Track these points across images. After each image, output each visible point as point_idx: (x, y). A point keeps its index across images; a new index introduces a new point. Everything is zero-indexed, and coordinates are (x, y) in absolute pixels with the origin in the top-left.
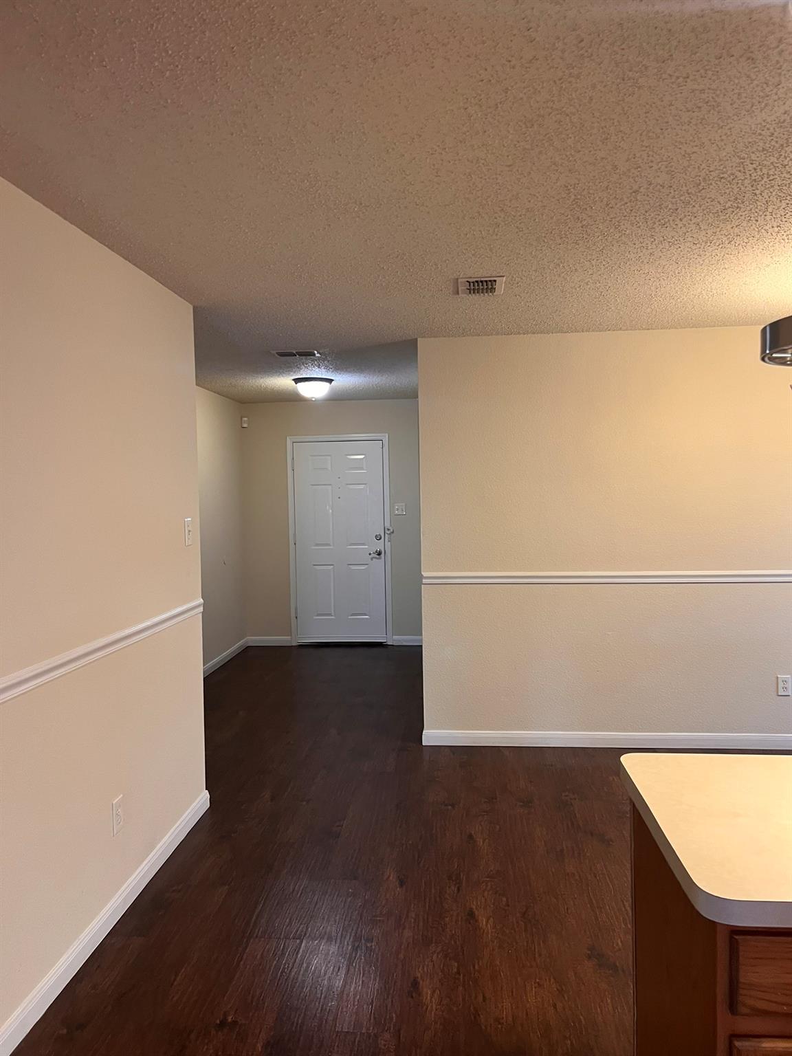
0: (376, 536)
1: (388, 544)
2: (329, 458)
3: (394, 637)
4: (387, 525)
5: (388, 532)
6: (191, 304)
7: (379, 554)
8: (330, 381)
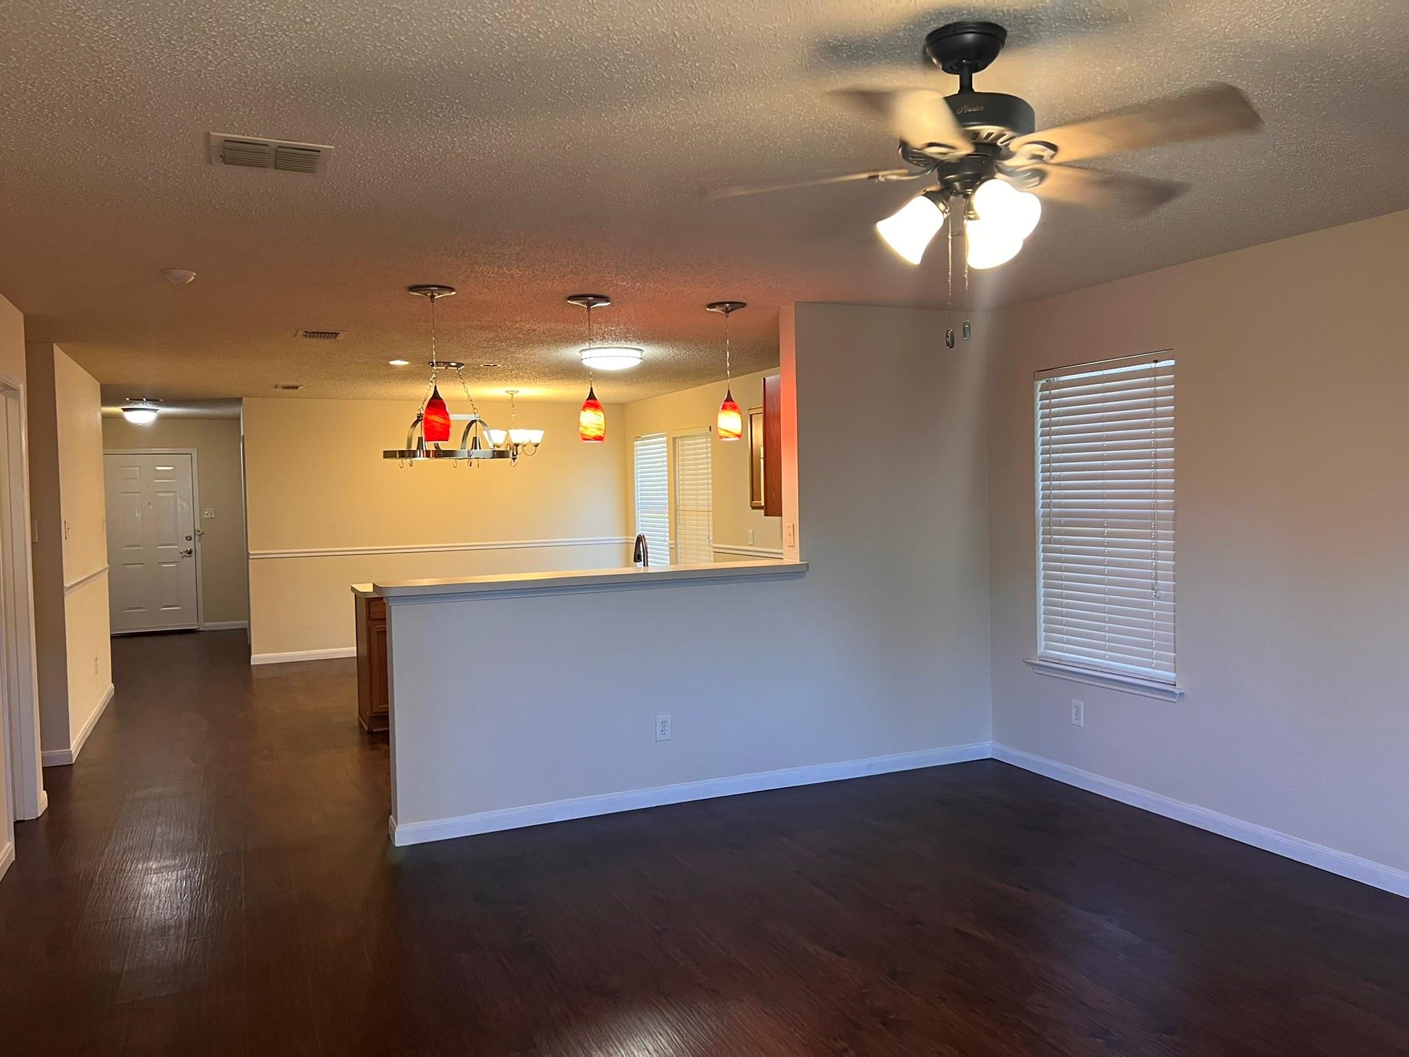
0: (187, 538)
1: (198, 545)
2: (137, 468)
3: (206, 624)
4: (197, 527)
5: (199, 533)
6: (99, 382)
7: (190, 552)
8: (157, 410)
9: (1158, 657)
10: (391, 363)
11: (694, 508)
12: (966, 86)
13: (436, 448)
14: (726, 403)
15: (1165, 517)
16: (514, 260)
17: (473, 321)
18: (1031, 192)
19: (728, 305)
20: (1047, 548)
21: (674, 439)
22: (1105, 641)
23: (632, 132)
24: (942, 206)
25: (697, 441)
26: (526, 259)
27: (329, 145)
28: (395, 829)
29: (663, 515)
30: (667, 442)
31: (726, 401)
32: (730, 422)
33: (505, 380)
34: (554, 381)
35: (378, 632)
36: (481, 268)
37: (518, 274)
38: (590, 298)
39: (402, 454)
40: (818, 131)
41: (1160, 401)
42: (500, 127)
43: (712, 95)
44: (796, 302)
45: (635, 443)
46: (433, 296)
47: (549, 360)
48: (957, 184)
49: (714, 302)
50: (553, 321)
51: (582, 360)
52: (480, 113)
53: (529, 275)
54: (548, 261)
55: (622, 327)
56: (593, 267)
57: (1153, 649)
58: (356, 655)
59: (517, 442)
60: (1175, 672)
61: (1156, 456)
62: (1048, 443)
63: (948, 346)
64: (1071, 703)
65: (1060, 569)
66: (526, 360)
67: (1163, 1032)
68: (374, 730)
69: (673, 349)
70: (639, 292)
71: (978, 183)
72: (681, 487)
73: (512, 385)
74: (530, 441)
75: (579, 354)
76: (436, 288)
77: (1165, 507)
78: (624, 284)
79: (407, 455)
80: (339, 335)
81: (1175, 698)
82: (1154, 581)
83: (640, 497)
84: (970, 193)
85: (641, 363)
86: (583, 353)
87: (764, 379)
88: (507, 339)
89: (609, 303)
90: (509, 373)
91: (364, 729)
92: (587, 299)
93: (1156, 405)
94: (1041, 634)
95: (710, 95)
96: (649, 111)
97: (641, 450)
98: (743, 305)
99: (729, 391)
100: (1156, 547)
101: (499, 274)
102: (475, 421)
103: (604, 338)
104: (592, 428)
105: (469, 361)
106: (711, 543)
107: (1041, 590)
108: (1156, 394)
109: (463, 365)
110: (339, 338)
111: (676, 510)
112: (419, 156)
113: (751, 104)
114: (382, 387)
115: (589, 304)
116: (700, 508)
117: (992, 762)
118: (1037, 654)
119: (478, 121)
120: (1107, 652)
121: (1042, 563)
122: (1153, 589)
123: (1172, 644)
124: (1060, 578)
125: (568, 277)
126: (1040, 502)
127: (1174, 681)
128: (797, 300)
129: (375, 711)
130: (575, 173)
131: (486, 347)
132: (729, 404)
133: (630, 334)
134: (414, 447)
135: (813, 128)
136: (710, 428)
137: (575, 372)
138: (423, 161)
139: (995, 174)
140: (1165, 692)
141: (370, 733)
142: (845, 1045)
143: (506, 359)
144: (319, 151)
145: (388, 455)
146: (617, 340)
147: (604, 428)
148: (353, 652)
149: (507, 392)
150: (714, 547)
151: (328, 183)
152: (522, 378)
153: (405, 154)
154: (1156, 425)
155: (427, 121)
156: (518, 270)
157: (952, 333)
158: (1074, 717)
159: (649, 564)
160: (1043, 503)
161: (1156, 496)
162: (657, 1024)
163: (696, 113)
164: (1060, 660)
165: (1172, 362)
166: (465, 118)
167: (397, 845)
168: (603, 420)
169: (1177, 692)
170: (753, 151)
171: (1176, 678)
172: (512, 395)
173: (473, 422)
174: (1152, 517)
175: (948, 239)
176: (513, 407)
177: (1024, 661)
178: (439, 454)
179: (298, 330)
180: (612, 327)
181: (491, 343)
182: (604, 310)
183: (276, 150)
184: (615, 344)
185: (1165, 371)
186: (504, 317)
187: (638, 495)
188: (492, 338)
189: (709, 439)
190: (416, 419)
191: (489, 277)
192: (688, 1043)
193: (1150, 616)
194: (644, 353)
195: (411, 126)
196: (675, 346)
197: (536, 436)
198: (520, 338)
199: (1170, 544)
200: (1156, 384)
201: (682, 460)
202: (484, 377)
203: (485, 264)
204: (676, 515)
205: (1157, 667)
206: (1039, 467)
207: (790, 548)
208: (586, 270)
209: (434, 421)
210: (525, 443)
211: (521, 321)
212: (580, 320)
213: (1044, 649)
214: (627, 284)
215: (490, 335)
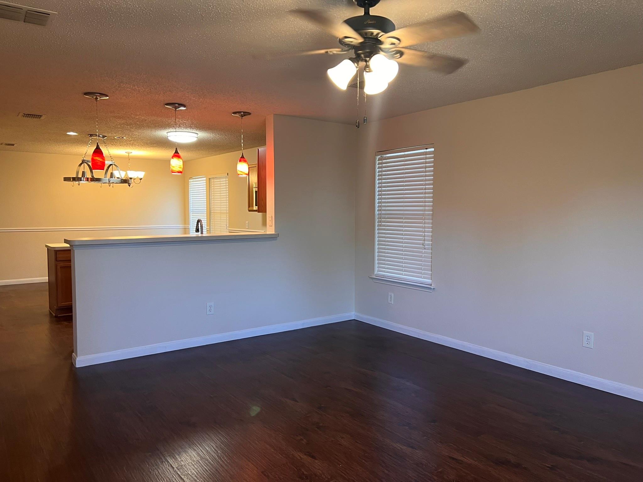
9: (424, 274)
10: (68, 133)
11: (219, 212)
12: (367, 13)
13: (92, 176)
14: (241, 159)
15: (429, 215)
16: (142, 82)
17: (115, 114)
18: (396, 61)
19: (242, 113)
20: (379, 228)
21: (210, 179)
22: (403, 267)
23: (211, 20)
24: (356, 64)
25: (221, 180)
26: (148, 82)
27: (55, 12)
28: (76, 359)
29: (203, 215)
30: (206, 180)
31: (241, 158)
32: (243, 168)
33: (126, 146)
34: (151, 148)
35: (61, 267)
36: (124, 85)
37: (142, 90)
38: (176, 105)
39: (74, 179)
40: (297, 30)
41: (428, 166)
42: (146, 11)
43: (252, 6)
44: (274, 114)
45: (190, 180)
46: (96, 98)
47: (150, 137)
48: (362, 55)
49: (236, 111)
50: (156, 116)
51: (168, 137)
52: (137, 3)
53: (148, 91)
54: (159, 84)
55: (189, 121)
56: (181, 89)
57: (422, 270)
58: (48, 281)
59: (131, 177)
60: (431, 280)
61: (425, 189)
62: (381, 183)
63: (357, 127)
64: (388, 294)
65: (385, 237)
66: (139, 136)
67: (432, 422)
68: (59, 316)
69: (213, 134)
70: (201, 104)
71: (372, 55)
72: (213, 202)
73: (129, 149)
74: (138, 177)
75: (166, 134)
76: (99, 94)
77: (429, 210)
78: (194, 99)
79: (76, 179)
80: (42, 117)
81: (431, 290)
82: (423, 242)
83: (192, 204)
84: (367, 60)
85: (197, 140)
86: (169, 133)
87: (258, 149)
88: (131, 124)
89: (186, 108)
90: (129, 142)
91: (53, 315)
92: (174, 105)
93: (426, 167)
94: (376, 265)
95: (251, 6)
96: (221, 11)
97: (192, 184)
98: (249, 114)
99: (243, 153)
100: (424, 227)
101: (133, 89)
102: (112, 164)
103: (180, 126)
104: (176, 167)
105: (110, 135)
106: (227, 228)
107: (377, 247)
108: (426, 163)
109: (106, 137)
110: (42, 118)
111: (210, 213)
112: (102, 22)
113: (269, 13)
114: (60, 147)
115: (176, 108)
116: (222, 212)
117: (354, 321)
118: (374, 274)
119: (136, 6)
120: (403, 272)
121: (377, 235)
122: (423, 245)
123: (430, 268)
124: (385, 241)
125: (167, 93)
126: (377, 209)
127: (431, 283)
128: (275, 113)
129: (59, 306)
130: (180, 39)
131: (120, 128)
132: (242, 159)
133: (193, 125)
134: (80, 176)
135: (295, 28)
136: (228, 174)
137: (164, 143)
138: (104, 25)
139: (379, 51)
140: (427, 288)
141: (56, 317)
142: (302, 438)
143: (129, 135)
144: (49, 15)
145: (66, 179)
146: (186, 128)
147: (182, 167)
148: (46, 279)
149: (126, 152)
150: (229, 230)
151: (51, 32)
152: (135, 145)
153: (94, 21)
154: (426, 176)
155: (109, 4)
156: (143, 88)
157: (358, 122)
158: (389, 300)
159: (203, 232)
160: (378, 209)
161: (425, 206)
162: (216, 435)
163: (243, 15)
164: (384, 276)
165: (433, 149)
166: (130, 4)
167: (77, 366)
168: (182, 164)
169: (432, 288)
170: (266, 36)
171: (432, 282)
172: (129, 154)
173: (111, 165)
174: (423, 215)
175: (358, 80)
176: (129, 160)
177: (369, 277)
178: (93, 179)
179: (19, 113)
180: (185, 121)
181: (122, 126)
182: (182, 111)
183: (27, 12)
184: (185, 130)
185: (430, 153)
186: (131, 112)
187: (191, 205)
188: (123, 123)
189: (227, 179)
190: (81, 162)
191: (128, 91)
192: (231, 442)
193: (421, 257)
194: (198, 135)
195: (101, 5)
196: (214, 132)
197: (141, 174)
198: (138, 124)
199: (430, 226)
200: (426, 158)
201: (213, 189)
202: (116, 144)
203: (126, 83)
204: (210, 215)
205: (424, 278)
206: (377, 193)
207: (270, 227)
208: (177, 90)
209: (97, 160)
210: (135, 178)
211: (140, 115)
212: (169, 116)
213: (377, 271)
214: (196, 99)
215: (123, 121)
